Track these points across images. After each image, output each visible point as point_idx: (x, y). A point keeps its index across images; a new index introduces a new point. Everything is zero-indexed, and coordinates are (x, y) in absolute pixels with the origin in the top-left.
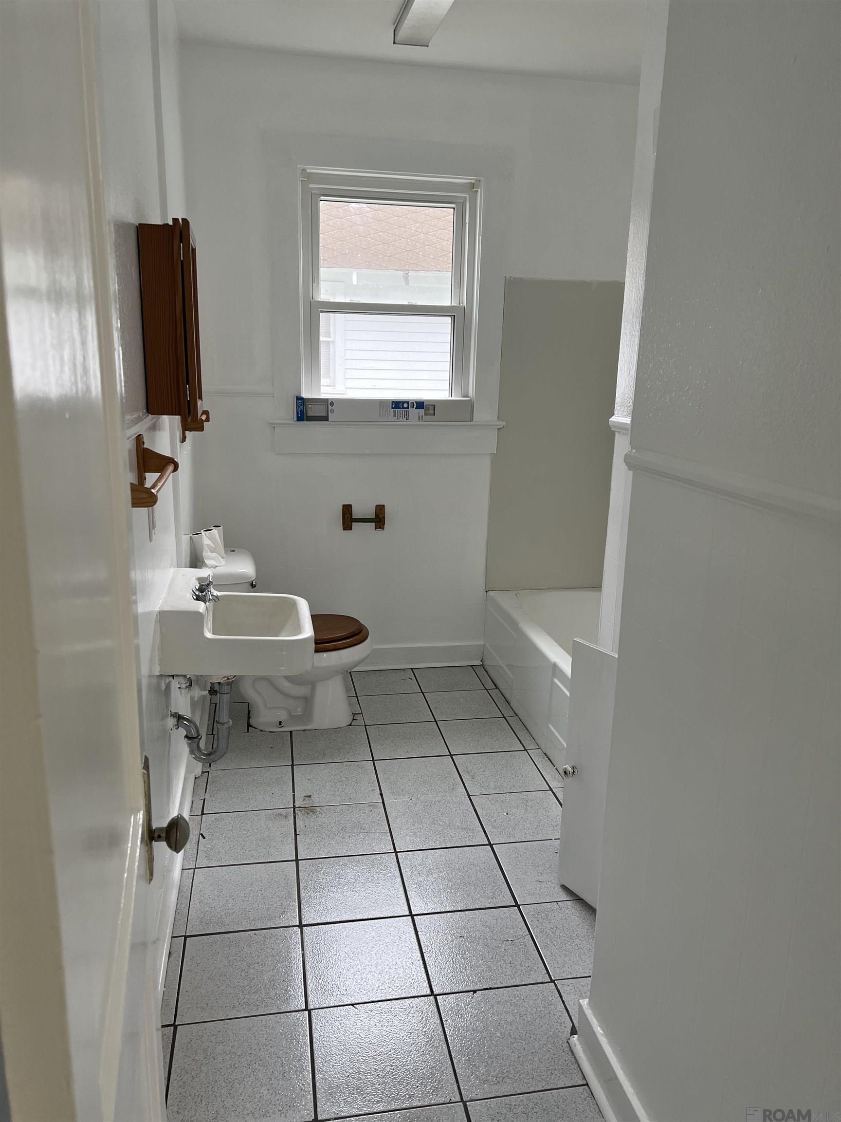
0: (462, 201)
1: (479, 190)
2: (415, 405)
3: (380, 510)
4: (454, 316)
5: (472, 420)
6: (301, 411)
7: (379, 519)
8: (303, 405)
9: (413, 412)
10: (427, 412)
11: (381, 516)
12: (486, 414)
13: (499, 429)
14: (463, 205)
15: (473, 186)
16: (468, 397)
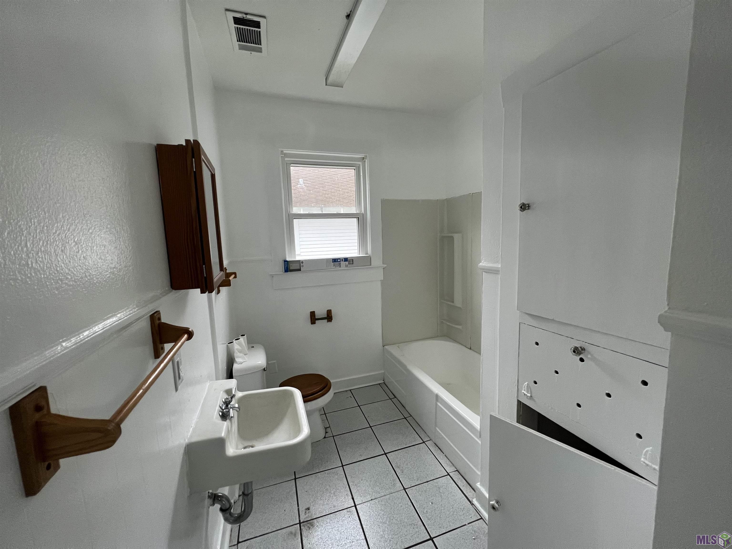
0: (358, 166)
1: (366, 160)
2: (344, 260)
3: (329, 312)
4: (358, 218)
5: (371, 265)
6: (287, 267)
7: (329, 317)
8: (288, 264)
9: (343, 263)
10: (350, 263)
11: (330, 315)
12: (377, 262)
13: (383, 268)
14: (359, 167)
15: (363, 158)
16: (367, 254)
